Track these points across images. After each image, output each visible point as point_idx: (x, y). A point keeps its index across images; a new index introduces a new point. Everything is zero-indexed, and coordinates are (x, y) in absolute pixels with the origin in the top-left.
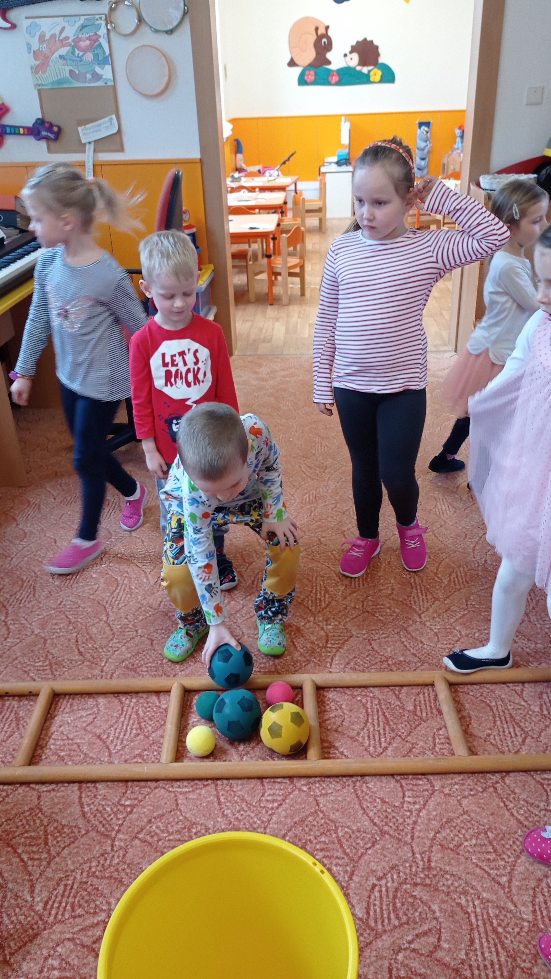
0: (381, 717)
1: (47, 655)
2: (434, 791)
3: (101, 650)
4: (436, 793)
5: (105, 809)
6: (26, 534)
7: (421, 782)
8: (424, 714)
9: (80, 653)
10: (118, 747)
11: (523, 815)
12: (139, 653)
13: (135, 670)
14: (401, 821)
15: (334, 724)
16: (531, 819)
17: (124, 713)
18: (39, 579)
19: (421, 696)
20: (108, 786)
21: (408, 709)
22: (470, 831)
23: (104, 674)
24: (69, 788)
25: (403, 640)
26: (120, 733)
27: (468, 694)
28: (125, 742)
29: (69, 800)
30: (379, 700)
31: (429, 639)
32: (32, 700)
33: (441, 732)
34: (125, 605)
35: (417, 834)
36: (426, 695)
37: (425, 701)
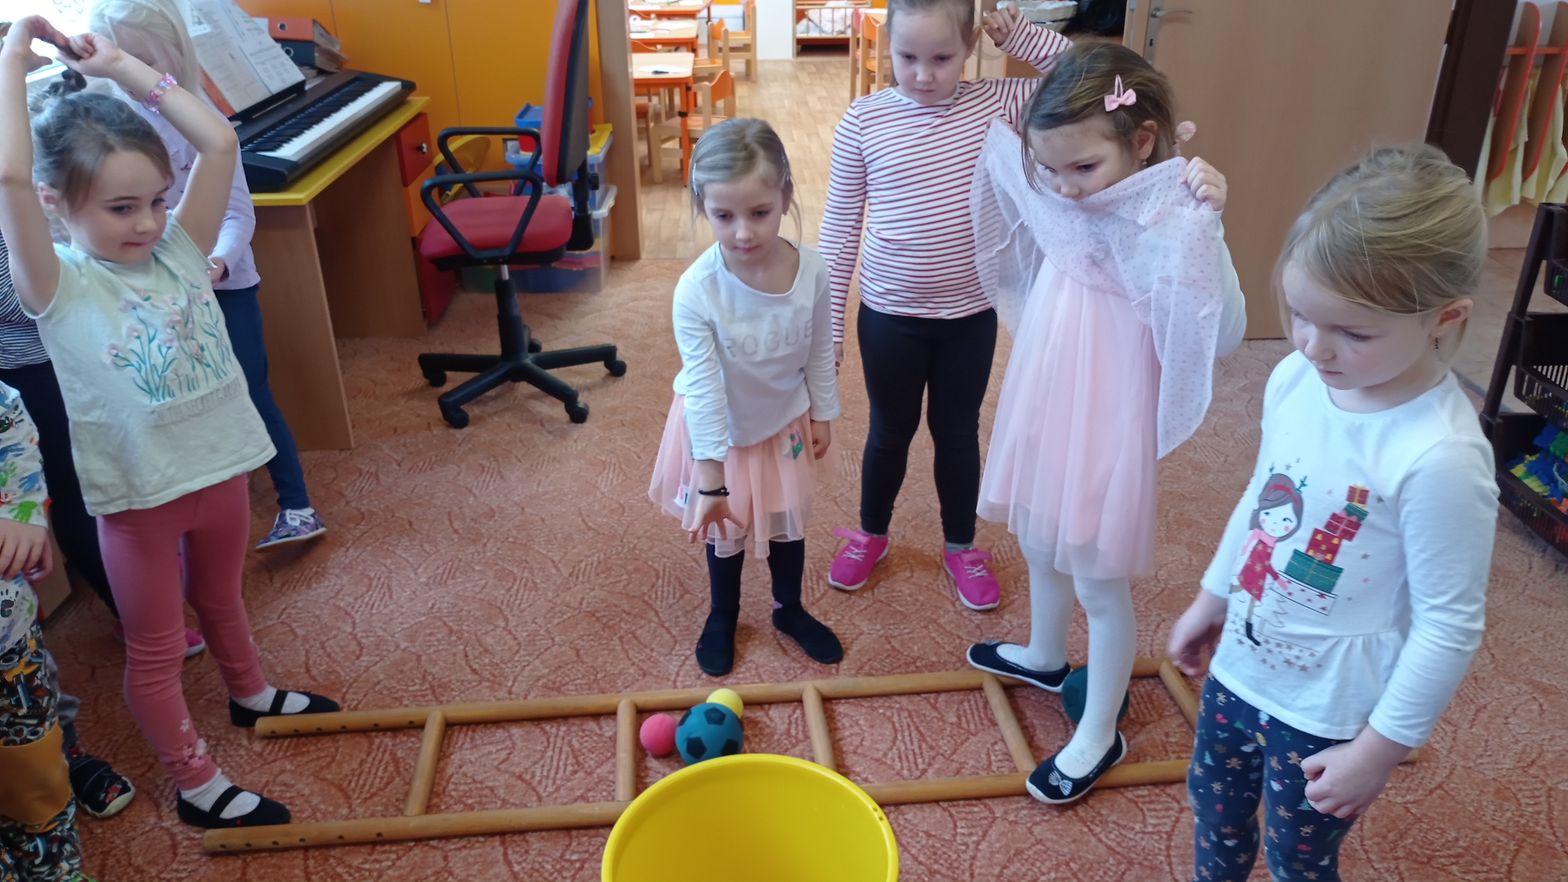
0: (914, 734)
1: (424, 677)
2: (995, 819)
3: (504, 666)
4: (998, 821)
5: (543, 867)
6: (363, 514)
7: (976, 809)
8: (972, 727)
9: (474, 671)
10: (550, 789)
11: (1113, 840)
12: (560, 667)
13: (558, 689)
14: (954, 856)
15: (851, 744)
16: (1124, 845)
17: (552, 745)
18: (393, 575)
19: (966, 704)
20: (543, 838)
21: (950, 720)
22: (1047, 863)
23: (513, 696)
24: (488, 843)
25: (934, 635)
26: (549, 771)
27: (1029, 698)
28: (558, 782)
29: (489, 859)
30: (909, 712)
31: (969, 632)
32: (413, 736)
33: (997, 747)
34: (530, 606)
35: (977, 871)
36: (972, 702)
37: (971, 710)
